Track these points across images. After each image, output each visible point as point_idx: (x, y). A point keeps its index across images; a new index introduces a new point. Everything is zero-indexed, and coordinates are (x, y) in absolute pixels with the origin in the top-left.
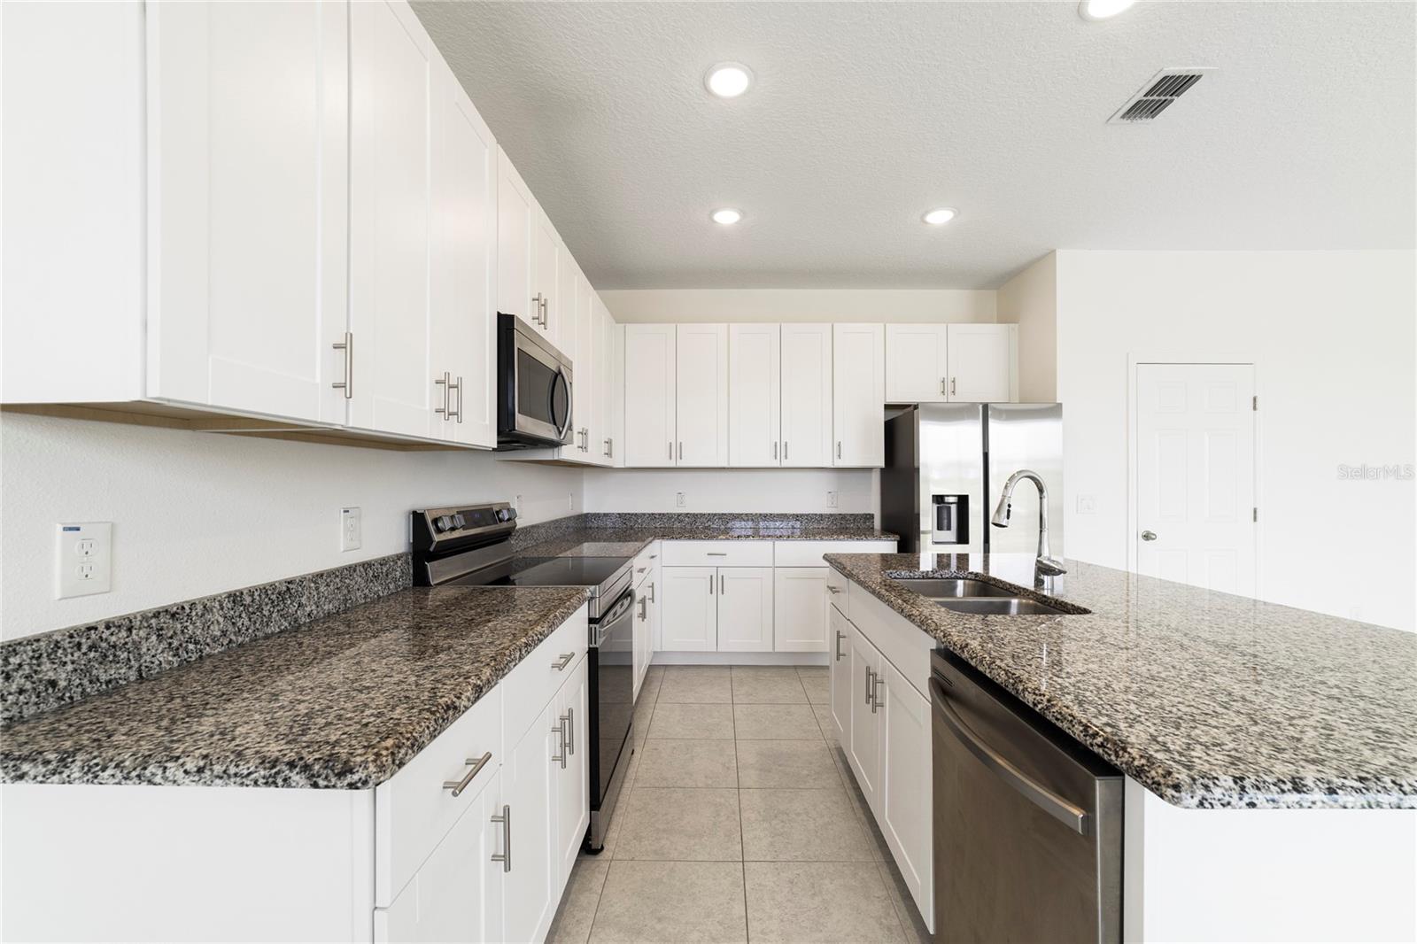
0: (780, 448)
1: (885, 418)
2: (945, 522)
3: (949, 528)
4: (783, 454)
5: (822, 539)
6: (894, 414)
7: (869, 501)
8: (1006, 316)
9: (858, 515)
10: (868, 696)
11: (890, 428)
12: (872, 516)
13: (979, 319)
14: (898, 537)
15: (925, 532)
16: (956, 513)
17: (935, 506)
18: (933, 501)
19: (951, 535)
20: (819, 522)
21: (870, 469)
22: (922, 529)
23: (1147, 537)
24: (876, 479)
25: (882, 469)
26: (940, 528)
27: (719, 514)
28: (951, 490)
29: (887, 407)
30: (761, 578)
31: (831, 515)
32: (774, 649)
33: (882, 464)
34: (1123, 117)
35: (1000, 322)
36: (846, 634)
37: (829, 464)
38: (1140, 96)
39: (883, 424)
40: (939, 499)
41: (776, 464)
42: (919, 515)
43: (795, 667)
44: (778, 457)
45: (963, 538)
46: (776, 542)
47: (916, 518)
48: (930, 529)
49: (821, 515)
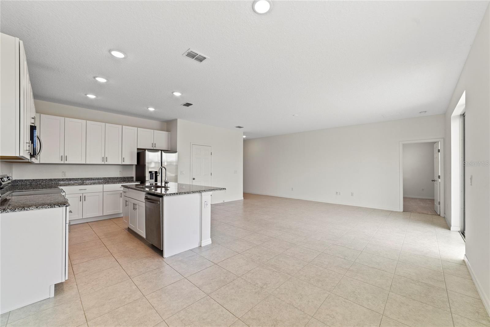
0: (105, 159)
1: (137, 151)
2: (152, 177)
3: (153, 179)
4: (106, 160)
5: (119, 183)
6: (140, 151)
7: (133, 173)
8: (168, 130)
9: (128, 177)
10: (134, 208)
11: (139, 155)
12: (133, 177)
13: (162, 130)
14: (140, 182)
15: (147, 181)
16: (155, 175)
17: (150, 174)
18: (149, 173)
19: (154, 180)
20: (117, 179)
21: (132, 165)
22: (146, 180)
23: (194, 179)
24: (134, 168)
25: (136, 165)
26: (151, 179)
27: (80, 178)
28: (154, 170)
29: (138, 149)
30: (99, 195)
31: (121, 177)
32: (103, 214)
33: (136, 164)
34: (183, 105)
35: (167, 131)
36: (128, 200)
37: (121, 164)
38: (185, 104)
39: (136, 153)
40: (150, 172)
41: (103, 163)
42: (145, 176)
43: (110, 219)
44: (104, 161)
45: (156, 181)
46: (104, 185)
47: (145, 177)
48: (148, 180)
49: (117, 178)
